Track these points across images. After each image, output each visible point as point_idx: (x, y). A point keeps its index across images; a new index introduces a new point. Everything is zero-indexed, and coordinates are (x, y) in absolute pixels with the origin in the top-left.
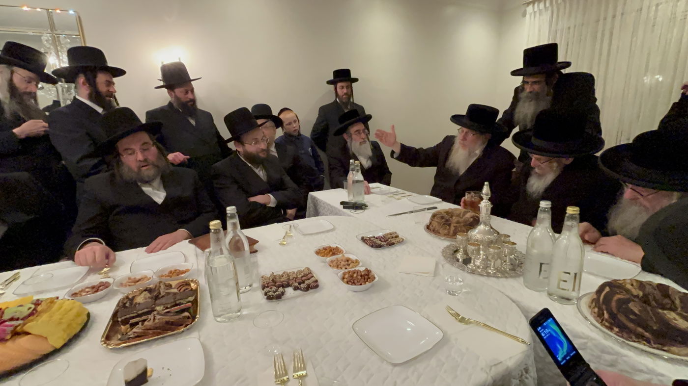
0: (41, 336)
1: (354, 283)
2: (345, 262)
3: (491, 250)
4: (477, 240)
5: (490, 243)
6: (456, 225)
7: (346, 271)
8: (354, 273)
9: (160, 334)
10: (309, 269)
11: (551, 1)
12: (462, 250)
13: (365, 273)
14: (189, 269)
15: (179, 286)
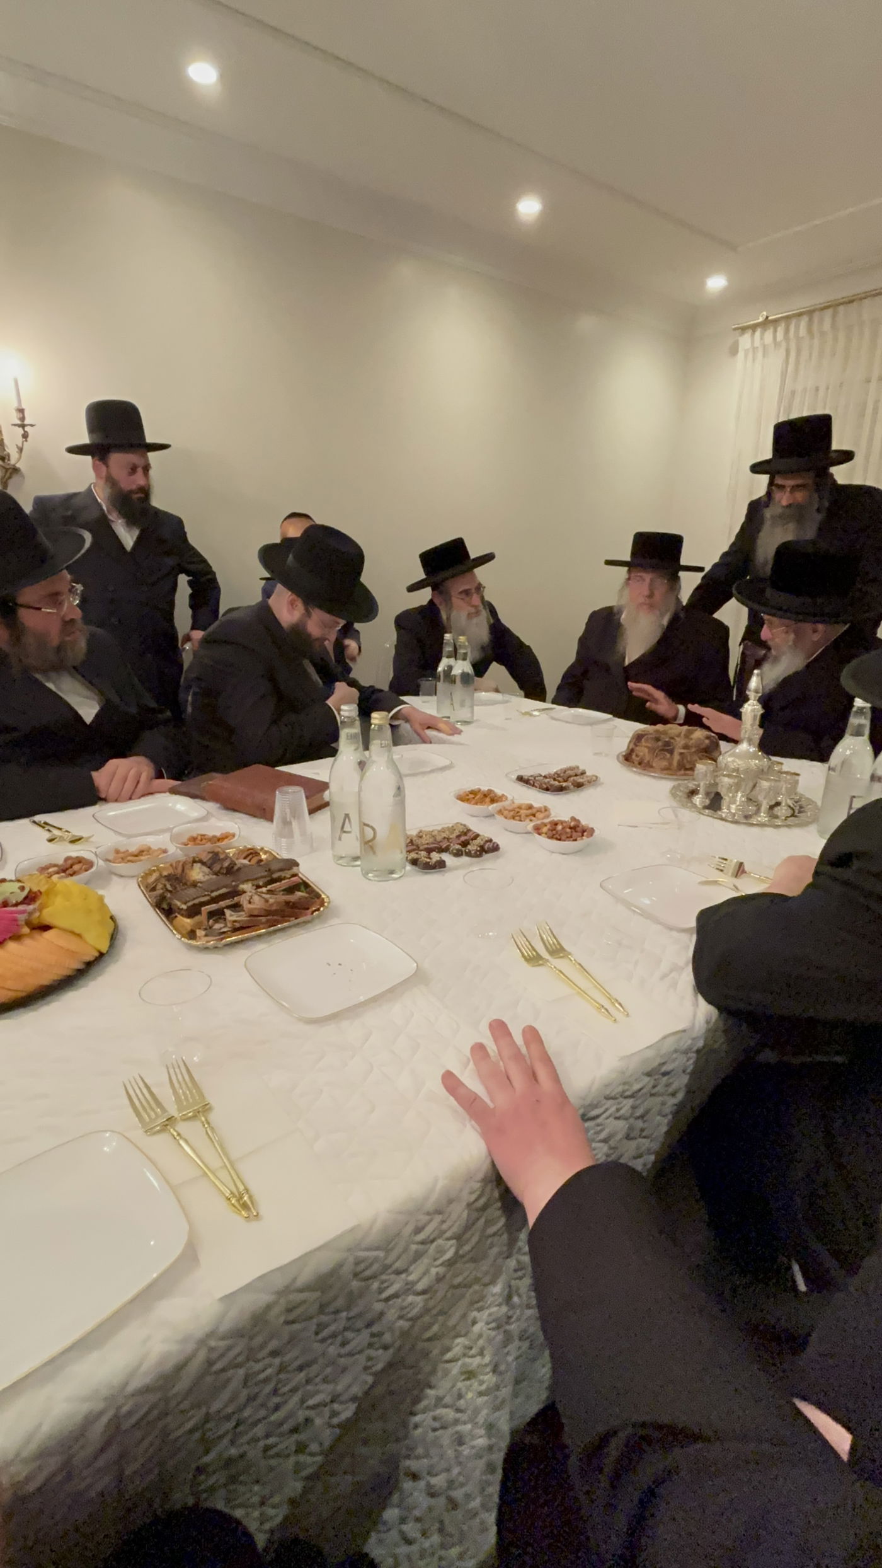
0: (73, 933)
1: (560, 840)
2: (527, 809)
3: (765, 784)
4: (737, 770)
5: (761, 773)
6: (682, 751)
7: (539, 822)
8: (556, 824)
9: (279, 922)
10: (461, 824)
11: (787, 331)
12: (702, 790)
13: (572, 824)
14: (231, 832)
15: (244, 855)
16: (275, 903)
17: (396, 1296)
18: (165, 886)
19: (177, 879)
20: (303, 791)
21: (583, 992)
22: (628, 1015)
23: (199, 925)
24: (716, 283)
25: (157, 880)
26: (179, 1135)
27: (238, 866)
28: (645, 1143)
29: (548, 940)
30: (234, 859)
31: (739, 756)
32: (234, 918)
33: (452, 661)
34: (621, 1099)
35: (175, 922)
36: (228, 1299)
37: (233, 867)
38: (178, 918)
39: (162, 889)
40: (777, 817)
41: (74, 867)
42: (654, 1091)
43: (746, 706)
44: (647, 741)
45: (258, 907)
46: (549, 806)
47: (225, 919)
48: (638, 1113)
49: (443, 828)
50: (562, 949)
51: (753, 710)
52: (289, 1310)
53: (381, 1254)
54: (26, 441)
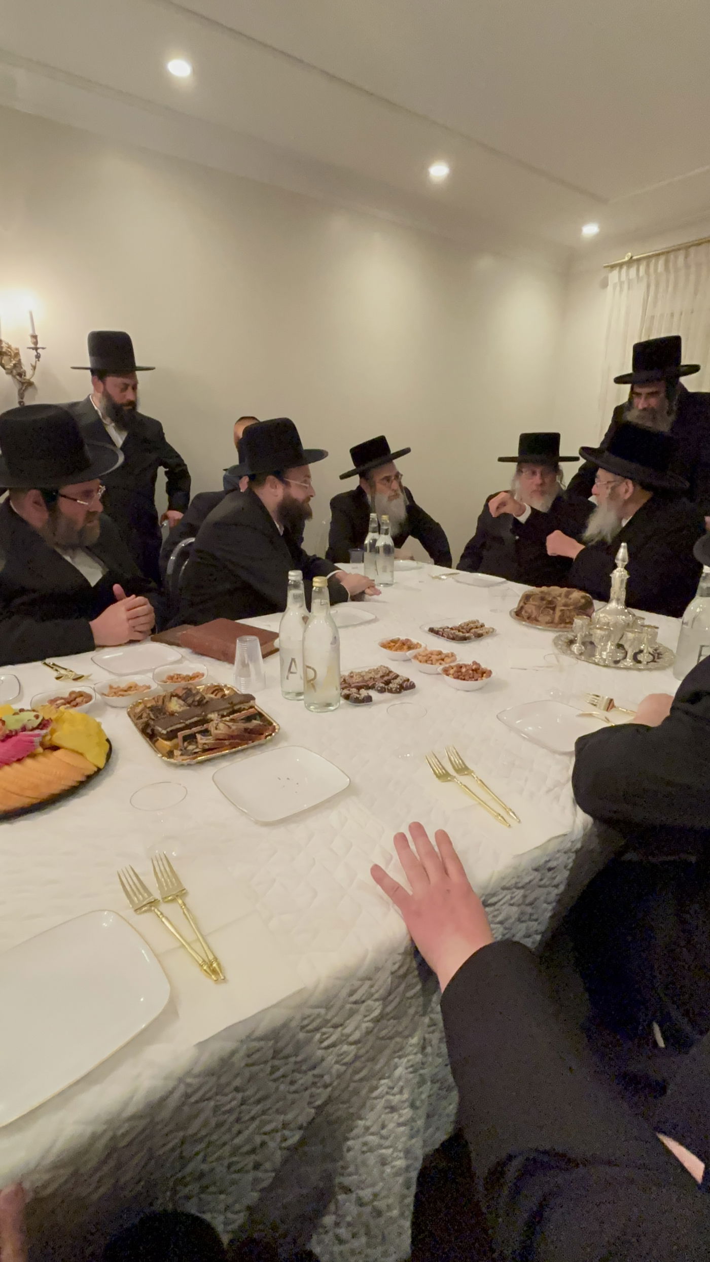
0: (77, 752)
1: (464, 679)
2: (437, 655)
3: (630, 635)
4: (608, 624)
5: (628, 626)
6: (563, 608)
7: (447, 665)
8: (461, 667)
9: (240, 745)
10: (384, 667)
11: (648, 266)
12: (579, 639)
13: (474, 667)
14: (201, 672)
15: (211, 692)
16: (236, 729)
17: (333, 1045)
18: (149, 714)
19: (158, 710)
20: (258, 640)
21: (483, 803)
22: (520, 822)
23: (176, 747)
24: (590, 230)
25: (143, 710)
26: (162, 914)
27: (207, 699)
28: (534, 926)
29: (455, 762)
30: (204, 694)
31: (610, 613)
32: (204, 741)
33: (376, 535)
34: (514, 890)
35: (157, 744)
36: (201, 1045)
37: (202, 700)
38: (158, 741)
39: (147, 717)
40: (640, 662)
41: (77, 699)
42: (542, 883)
43: (615, 571)
44: (533, 600)
45: (223, 732)
46: (455, 653)
47: (197, 742)
48: (528, 901)
49: (370, 670)
50: (466, 768)
51: (621, 576)
52: (249, 1056)
53: (323, 1011)
54: (39, 360)
